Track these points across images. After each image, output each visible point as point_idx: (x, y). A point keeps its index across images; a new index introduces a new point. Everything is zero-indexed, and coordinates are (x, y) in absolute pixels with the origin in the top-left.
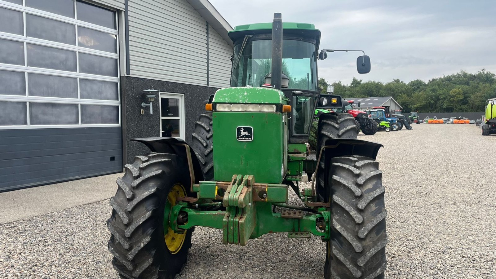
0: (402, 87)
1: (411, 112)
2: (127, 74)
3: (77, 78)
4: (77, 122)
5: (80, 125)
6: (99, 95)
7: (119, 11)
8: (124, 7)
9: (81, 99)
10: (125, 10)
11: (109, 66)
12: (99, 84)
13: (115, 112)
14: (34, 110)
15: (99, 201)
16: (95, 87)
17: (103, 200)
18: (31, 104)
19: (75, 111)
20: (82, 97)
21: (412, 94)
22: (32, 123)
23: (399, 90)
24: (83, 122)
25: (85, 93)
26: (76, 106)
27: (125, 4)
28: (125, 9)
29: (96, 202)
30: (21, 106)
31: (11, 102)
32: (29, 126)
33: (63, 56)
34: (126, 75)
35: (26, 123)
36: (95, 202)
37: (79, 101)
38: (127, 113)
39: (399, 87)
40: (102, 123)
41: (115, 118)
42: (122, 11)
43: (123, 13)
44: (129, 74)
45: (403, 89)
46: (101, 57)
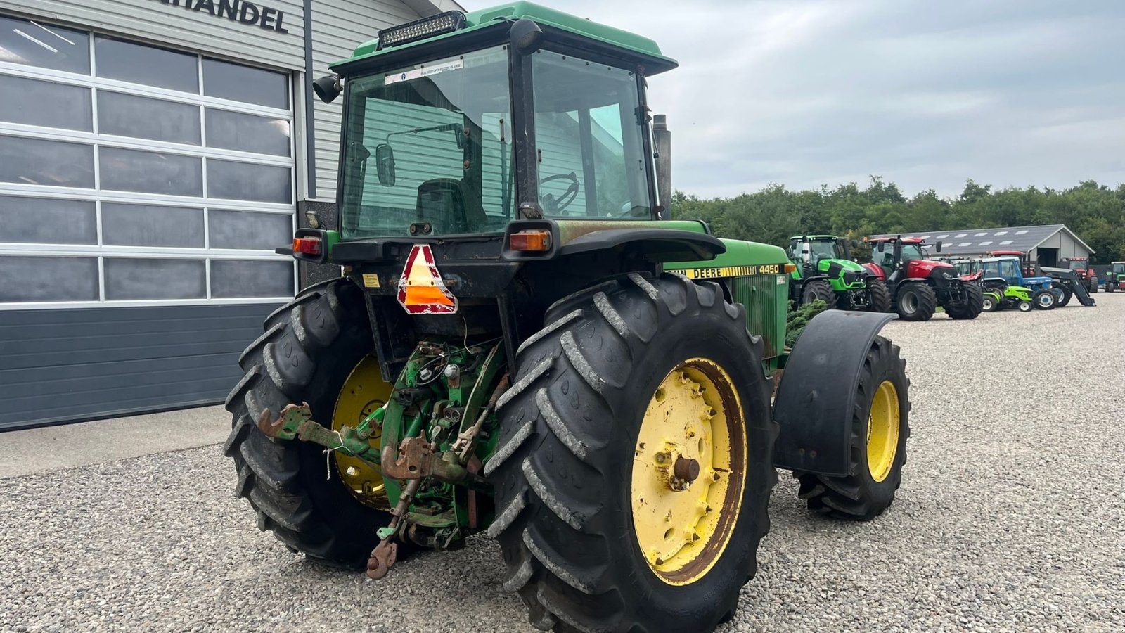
0: (1094, 200)
1: (1113, 263)
2: (309, 197)
3: (202, 209)
4: (202, 294)
5: (209, 300)
6: (249, 241)
7: (295, 74)
8: (303, 63)
9: (211, 249)
10: (305, 71)
11: (274, 183)
12: (251, 219)
13: (286, 273)
14: (114, 271)
15: (199, 448)
16: (242, 225)
17: (208, 446)
18: (108, 261)
19: (197, 273)
20: (213, 245)
21: (1120, 216)
22: (108, 298)
23: (1086, 207)
24: (214, 294)
25: (219, 237)
26: (201, 262)
27: (305, 59)
28: (305, 68)
29: (193, 449)
30: (86, 265)
31: (67, 257)
32: (102, 303)
33: (174, 167)
34: (307, 199)
35: (96, 297)
36: (189, 449)
37: (208, 253)
38: (309, 273)
39: (1088, 201)
40: (256, 295)
41: (285, 285)
42: (299, 72)
43: (302, 77)
44: (315, 198)
45: (1099, 205)
46: (256, 166)
